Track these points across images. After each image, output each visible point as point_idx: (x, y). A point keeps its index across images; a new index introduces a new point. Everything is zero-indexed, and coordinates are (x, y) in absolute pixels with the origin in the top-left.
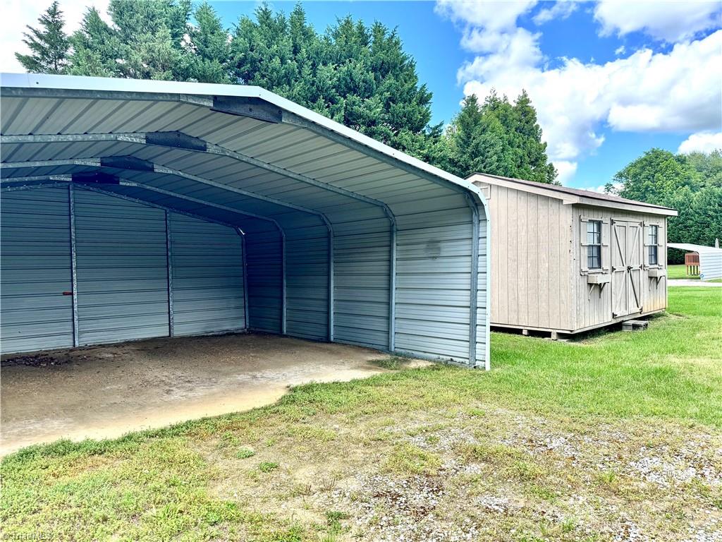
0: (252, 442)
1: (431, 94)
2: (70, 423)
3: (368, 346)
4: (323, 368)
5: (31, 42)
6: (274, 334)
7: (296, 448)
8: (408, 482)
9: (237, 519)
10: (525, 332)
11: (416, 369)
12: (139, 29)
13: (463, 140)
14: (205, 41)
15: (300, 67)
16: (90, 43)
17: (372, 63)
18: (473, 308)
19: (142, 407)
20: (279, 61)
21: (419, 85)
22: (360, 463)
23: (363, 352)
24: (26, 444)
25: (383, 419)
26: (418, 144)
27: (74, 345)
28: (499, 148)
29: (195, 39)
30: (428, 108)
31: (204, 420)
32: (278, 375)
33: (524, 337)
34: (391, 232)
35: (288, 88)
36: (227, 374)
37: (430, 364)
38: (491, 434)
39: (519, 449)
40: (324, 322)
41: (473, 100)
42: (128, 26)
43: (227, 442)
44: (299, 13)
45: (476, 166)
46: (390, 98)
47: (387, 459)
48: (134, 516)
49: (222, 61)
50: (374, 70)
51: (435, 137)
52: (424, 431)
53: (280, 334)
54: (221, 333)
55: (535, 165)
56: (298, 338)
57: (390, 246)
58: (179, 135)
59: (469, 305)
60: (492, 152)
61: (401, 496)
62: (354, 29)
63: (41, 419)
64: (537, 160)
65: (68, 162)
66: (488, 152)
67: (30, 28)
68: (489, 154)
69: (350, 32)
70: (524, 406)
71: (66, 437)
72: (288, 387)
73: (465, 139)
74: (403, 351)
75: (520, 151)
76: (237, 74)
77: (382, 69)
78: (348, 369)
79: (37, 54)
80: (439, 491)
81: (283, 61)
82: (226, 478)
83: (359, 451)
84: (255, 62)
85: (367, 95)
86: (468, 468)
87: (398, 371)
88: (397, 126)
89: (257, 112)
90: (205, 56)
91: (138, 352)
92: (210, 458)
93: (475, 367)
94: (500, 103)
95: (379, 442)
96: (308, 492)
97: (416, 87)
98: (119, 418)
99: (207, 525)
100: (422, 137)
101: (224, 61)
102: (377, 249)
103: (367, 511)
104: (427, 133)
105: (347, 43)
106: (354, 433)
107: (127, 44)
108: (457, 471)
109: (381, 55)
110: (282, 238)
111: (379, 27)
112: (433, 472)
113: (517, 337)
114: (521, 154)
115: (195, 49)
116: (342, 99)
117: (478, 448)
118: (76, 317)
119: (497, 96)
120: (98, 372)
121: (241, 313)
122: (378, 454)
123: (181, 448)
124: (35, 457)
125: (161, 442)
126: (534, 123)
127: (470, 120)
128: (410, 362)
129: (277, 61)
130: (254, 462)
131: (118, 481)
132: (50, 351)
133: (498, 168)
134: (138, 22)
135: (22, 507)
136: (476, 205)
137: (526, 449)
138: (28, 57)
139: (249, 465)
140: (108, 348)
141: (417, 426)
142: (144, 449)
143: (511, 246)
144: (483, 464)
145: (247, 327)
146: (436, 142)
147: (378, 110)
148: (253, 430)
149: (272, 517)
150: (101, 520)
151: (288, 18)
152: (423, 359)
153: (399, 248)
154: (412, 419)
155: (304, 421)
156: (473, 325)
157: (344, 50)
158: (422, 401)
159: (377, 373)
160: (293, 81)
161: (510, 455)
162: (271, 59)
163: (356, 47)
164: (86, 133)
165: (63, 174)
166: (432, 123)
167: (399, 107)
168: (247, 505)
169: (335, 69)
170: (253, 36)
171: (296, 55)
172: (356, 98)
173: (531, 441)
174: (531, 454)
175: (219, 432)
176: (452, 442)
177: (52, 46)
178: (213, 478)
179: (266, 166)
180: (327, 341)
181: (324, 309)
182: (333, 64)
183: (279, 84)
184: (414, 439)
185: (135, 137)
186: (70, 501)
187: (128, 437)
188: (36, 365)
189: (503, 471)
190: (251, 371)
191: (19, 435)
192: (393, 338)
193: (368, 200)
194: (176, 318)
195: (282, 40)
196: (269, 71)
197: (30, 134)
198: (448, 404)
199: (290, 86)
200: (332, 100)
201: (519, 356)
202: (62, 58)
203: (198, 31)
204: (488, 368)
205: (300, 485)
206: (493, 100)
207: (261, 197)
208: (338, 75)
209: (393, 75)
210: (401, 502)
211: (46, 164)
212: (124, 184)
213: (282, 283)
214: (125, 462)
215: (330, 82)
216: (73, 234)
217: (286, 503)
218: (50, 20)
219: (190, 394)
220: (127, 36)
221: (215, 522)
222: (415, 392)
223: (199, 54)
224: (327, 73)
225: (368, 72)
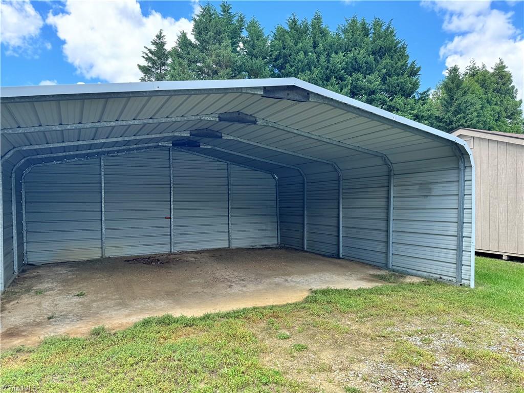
0: (288, 329)
1: (420, 68)
2: (171, 303)
3: (370, 263)
4: (335, 277)
5: (147, 57)
6: (298, 250)
7: (319, 336)
8: (408, 371)
9: (281, 383)
10: (505, 257)
11: (410, 284)
12: (211, 42)
13: (447, 101)
14: (253, 46)
15: (318, 57)
16: (181, 55)
17: (372, 48)
18: (460, 237)
19: (214, 296)
20: (303, 54)
21: (409, 62)
22: (369, 353)
23: (367, 268)
24: (146, 316)
25: (385, 321)
26: (409, 106)
27: (171, 251)
28: (478, 106)
29: (246, 45)
30: (418, 79)
31: (254, 308)
32: (303, 280)
33: (504, 261)
34: (389, 176)
35: (309, 73)
36: (268, 277)
37: (422, 280)
38: (478, 340)
39: (504, 356)
40: (335, 243)
41: (455, 69)
42: (205, 41)
43: (271, 326)
44: (318, 18)
45: (458, 121)
46: (386, 73)
47: (390, 351)
48: (213, 371)
49: (264, 58)
50: (374, 53)
51: (423, 100)
52: (420, 333)
53: (303, 250)
54: (261, 247)
55: (511, 119)
56: (316, 254)
57: (388, 187)
58: (239, 114)
59: (456, 235)
60: (472, 110)
61: (403, 382)
62: (359, 25)
63: (154, 300)
64: (513, 114)
65: (171, 134)
66: (469, 109)
67: (146, 48)
68: (470, 111)
69: (355, 28)
70: (506, 320)
71: (170, 313)
72: (310, 290)
73: (449, 100)
74: (399, 268)
75: (497, 108)
76: (274, 66)
77: (379, 53)
78: (355, 280)
79: (150, 65)
80: (434, 382)
81: (306, 54)
82: (271, 352)
83: (367, 343)
84: (286, 56)
85: (368, 73)
86: (458, 366)
87: (396, 284)
88: (393, 94)
89: (293, 95)
90: (253, 56)
91: (210, 257)
92: (260, 337)
93: (461, 285)
94: (478, 70)
95: (383, 338)
96: (330, 370)
97: (408, 64)
98: (200, 303)
99: (260, 384)
100: (412, 101)
101: (265, 58)
102: (377, 189)
103: (376, 390)
104: (417, 98)
105: (353, 36)
106: (363, 330)
107: (203, 52)
108: (449, 367)
109: (379, 42)
110: (304, 180)
111: (378, 21)
112: (429, 366)
113: (498, 261)
114: (499, 110)
115: (246, 52)
116: (349, 77)
117: (467, 352)
118: (172, 233)
119: (476, 65)
120: (186, 270)
121: (275, 233)
122: (383, 348)
123: (241, 328)
124: (152, 325)
125: (227, 322)
126: (510, 84)
127: (452, 86)
128: (405, 277)
129: (301, 54)
130: (290, 343)
131: (202, 346)
132: (156, 254)
133: (478, 122)
134: (210, 37)
135: (146, 357)
136: (463, 154)
137: (509, 356)
138: (145, 66)
139: (286, 344)
140: (191, 253)
141: (413, 328)
142: (217, 325)
143: (491, 186)
144: (471, 364)
145: (279, 244)
146: (424, 104)
147: (377, 83)
148: (288, 320)
149: (305, 385)
150: (193, 371)
151: (310, 23)
152: (416, 276)
153: (395, 188)
154: (409, 323)
155: (323, 316)
156: (460, 250)
157: (351, 42)
158: (416, 309)
159: (379, 285)
160: (313, 68)
161: (495, 360)
162: (297, 53)
163: (360, 38)
164: (183, 116)
165: (167, 141)
166: (420, 90)
167: (394, 80)
168: (287, 373)
169: (344, 56)
170: (285, 38)
171: (315, 48)
172: (360, 76)
173: (514, 350)
174: (515, 360)
175: (265, 318)
176: (444, 344)
177: (159, 58)
178: (262, 351)
179: (295, 131)
180: (338, 257)
181: (335, 233)
182: (342, 53)
183: (303, 71)
184: (411, 339)
185: (213, 117)
186: (174, 356)
187: (207, 316)
188: (149, 263)
189: (490, 372)
190: (284, 276)
191: (141, 309)
192: (391, 258)
193: (371, 152)
194: (233, 236)
195: (305, 39)
196: (296, 62)
197: (151, 118)
198: (439, 313)
199: (310, 71)
200: (342, 79)
201: (501, 277)
202: (164, 66)
203: (249, 39)
204: (473, 286)
205: (324, 363)
206: (473, 68)
207: (290, 153)
208: (346, 60)
209: (389, 56)
210: (403, 387)
211: (158, 136)
212: (203, 147)
213: (304, 213)
214: (206, 333)
215: (340, 66)
216: (172, 180)
217: (314, 376)
218: (158, 42)
219: (244, 289)
220: (204, 47)
221: (266, 383)
222: (410, 302)
223: (248, 55)
224: (339, 60)
225: (369, 56)
